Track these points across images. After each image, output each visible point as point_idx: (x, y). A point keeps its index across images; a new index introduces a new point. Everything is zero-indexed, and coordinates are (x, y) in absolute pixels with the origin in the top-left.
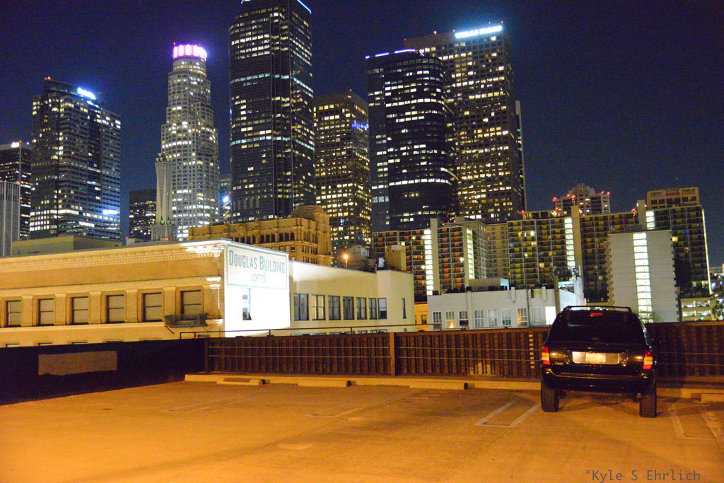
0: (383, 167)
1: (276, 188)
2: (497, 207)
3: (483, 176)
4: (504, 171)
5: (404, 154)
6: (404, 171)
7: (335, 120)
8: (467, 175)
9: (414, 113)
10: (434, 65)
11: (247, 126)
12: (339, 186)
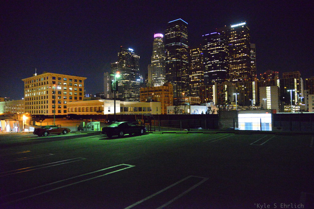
0: (206, 67)
1: (177, 74)
2: (243, 77)
3: (239, 68)
4: (245, 66)
5: (213, 63)
6: (213, 68)
7: (196, 53)
8: (234, 68)
9: (216, 51)
10: (222, 37)
11: (169, 57)
12: (197, 72)
